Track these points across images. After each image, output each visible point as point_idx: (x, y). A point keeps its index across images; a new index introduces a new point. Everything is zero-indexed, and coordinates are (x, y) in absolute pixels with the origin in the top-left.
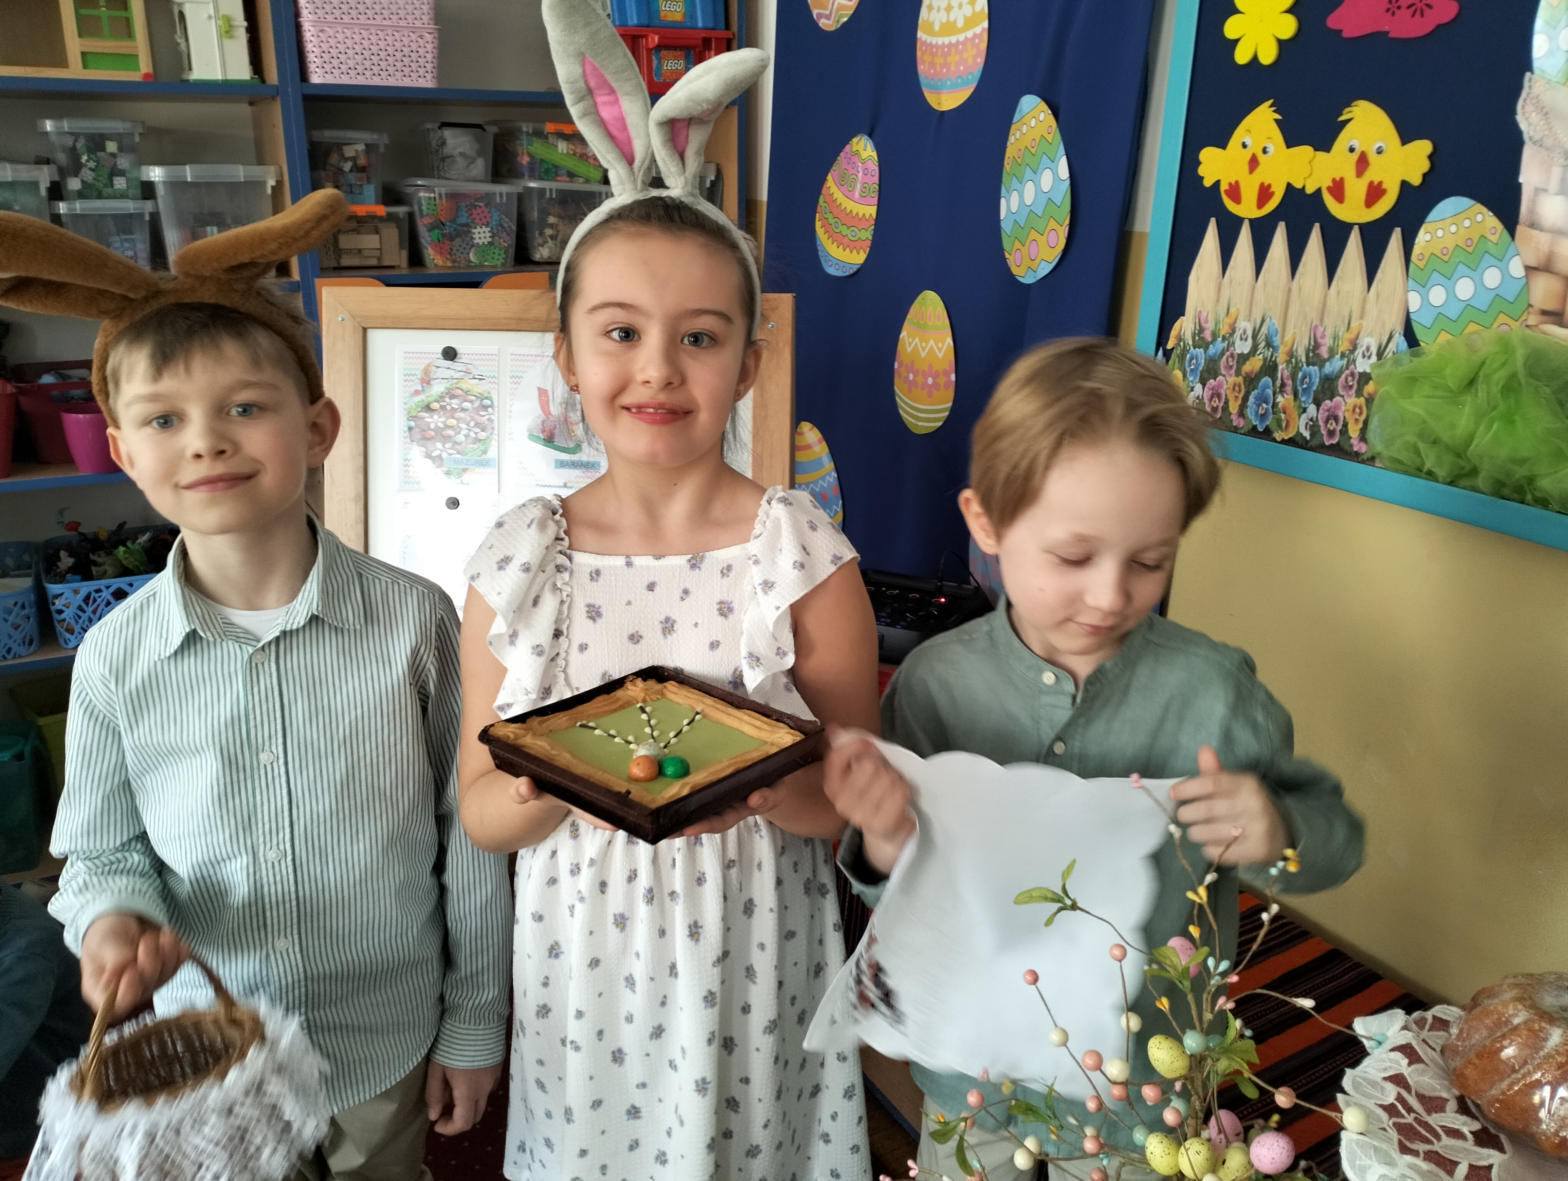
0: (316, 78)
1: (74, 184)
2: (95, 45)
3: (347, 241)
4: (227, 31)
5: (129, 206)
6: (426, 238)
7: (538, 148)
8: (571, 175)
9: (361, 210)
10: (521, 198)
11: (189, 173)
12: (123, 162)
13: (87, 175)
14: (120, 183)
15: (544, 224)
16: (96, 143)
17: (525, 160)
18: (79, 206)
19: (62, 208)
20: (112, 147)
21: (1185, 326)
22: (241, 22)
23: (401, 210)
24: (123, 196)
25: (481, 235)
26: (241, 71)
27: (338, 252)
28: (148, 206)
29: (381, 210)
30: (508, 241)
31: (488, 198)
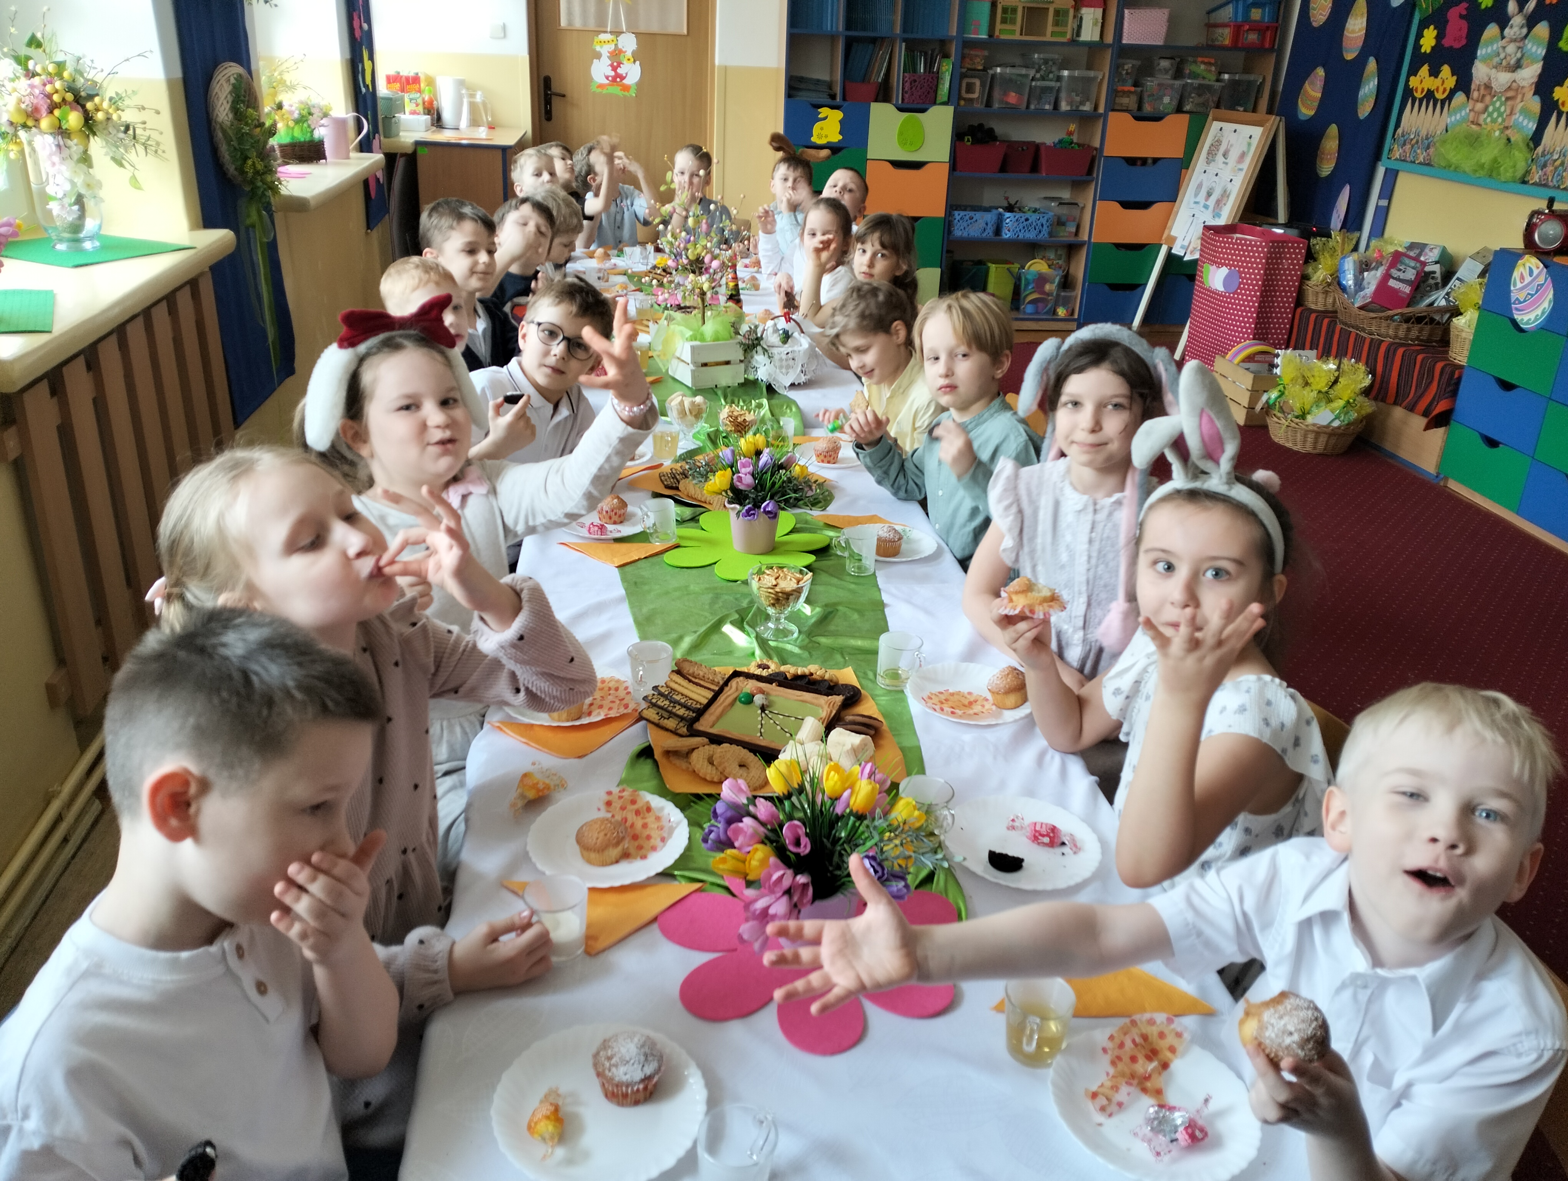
0: (1124, 42)
1: (1038, 76)
2: (1057, 29)
3: (1118, 100)
4: (1095, 24)
5: (1053, 84)
6: (1146, 99)
7: (1193, 68)
8: (1204, 78)
9: (1126, 88)
10: (1185, 86)
11: (1076, 73)
12: (1054, 69)
13: (1042, 73)
14: (1051, 76)
15: (1190, 96)
16: (1046, 62)
17: (1187, 72)
18: (1039, 83)
19: (1034, 83)
20: (1050, 63)
21: (1400, 131)
22: (1100, 20)
23: (1139, 89)
24: (1051, 80)
25: (1166, 100)
26: (1097, 38)
27: (1115, 103)
28: (1058, 84)
29: (1133, 89)
30: (1175, 103)
31: (1172, 87)
